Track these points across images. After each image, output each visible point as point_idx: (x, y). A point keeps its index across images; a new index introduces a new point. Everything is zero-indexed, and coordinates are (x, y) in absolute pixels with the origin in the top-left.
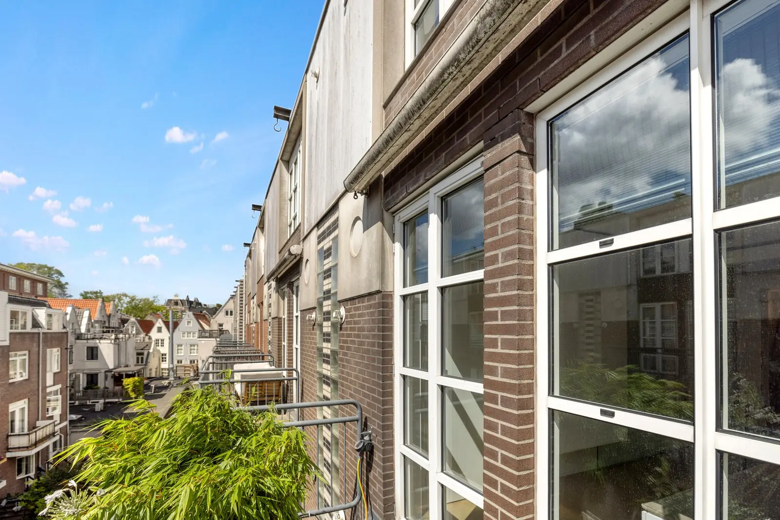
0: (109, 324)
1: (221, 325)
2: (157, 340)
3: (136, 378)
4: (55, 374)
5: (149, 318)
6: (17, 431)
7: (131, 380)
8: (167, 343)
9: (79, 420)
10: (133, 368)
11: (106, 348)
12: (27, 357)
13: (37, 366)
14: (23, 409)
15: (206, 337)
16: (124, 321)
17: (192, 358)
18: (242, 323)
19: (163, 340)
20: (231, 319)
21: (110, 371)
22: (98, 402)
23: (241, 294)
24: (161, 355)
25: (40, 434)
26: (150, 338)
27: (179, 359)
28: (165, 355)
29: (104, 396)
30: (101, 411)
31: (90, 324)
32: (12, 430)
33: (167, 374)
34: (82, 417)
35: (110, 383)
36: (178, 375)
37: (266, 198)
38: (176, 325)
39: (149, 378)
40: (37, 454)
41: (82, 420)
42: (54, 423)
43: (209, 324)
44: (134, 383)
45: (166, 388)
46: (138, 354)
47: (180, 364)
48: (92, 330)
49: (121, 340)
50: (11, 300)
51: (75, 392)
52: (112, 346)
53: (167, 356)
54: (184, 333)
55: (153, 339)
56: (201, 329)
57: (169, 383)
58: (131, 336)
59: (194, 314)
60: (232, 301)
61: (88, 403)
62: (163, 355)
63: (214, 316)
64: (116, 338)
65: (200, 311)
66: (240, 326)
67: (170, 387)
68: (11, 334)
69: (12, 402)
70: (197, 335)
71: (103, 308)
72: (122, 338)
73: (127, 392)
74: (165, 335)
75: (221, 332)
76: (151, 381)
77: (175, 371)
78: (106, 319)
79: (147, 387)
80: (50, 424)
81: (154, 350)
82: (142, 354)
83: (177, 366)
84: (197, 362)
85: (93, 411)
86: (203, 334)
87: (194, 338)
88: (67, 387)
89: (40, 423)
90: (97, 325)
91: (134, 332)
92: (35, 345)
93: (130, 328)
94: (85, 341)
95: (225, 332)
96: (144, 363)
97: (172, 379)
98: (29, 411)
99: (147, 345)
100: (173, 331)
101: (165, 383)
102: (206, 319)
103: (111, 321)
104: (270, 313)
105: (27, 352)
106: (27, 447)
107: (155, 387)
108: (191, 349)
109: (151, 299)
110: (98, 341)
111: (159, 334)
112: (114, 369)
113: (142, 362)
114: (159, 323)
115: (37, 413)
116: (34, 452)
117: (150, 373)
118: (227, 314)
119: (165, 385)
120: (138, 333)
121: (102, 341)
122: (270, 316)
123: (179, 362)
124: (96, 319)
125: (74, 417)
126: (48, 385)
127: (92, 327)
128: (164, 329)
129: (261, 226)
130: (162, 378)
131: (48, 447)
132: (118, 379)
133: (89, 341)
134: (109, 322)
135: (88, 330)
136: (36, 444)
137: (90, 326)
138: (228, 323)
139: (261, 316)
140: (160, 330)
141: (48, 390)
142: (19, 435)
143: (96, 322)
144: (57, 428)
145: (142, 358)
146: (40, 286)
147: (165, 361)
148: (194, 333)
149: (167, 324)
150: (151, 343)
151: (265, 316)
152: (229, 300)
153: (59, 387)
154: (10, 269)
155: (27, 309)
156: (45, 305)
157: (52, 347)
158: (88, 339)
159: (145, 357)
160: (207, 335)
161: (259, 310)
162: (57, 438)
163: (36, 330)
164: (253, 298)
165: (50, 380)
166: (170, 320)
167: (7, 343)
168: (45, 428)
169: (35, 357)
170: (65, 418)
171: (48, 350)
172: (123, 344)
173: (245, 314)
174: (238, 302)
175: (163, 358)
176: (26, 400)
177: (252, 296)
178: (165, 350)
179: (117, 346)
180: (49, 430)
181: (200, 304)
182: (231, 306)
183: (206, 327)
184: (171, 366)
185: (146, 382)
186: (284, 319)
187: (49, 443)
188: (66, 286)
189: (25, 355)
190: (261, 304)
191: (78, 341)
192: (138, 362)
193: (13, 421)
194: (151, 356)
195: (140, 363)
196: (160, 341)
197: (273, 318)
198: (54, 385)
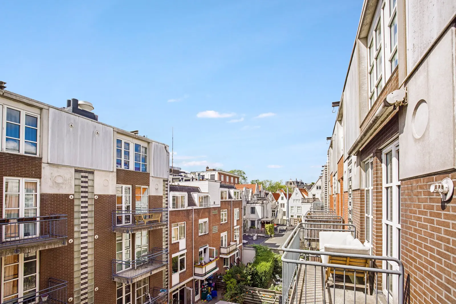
0: (260, 196)
1: (314, 195)
2: (281, 204)
3: (271, 225)
4: (237, 220)
5: (278, 192)
6: (223, 246)
7: (268, 225)
8: (286, 205)
9: (247, 243)
10: (270, 219)
11: (258, 208)
12: (227, 212)
13: (230, 216)
14: (226, 236)
15: (306, 203)
16: (267, 194)
17: (299, 215)
18: (327, 194)
19: (284, 204)
20: (320, 191)
21: (259, 220)
22: (255, 235)
23: (326, 175)
24: (283, 212)
25: (231, 248)
26: (278, 203)
27: (292, 214)
28: (285, 212)
29: (257, 233)
30: (256, 240)
31: (253, 196)
32: (222, 246)
33: (286, 223)
34: (248, 242)
35: (260, 226)
36: (291, 224)
37: (343, 91)
38: (290, 195)
39: (277, 224)
40: (231, 257)
41: (248, 243)
42: (236, 244)
43: (307, 195)
44: (269, 227)
45: (284, 231)
46: (273, 211)
47: (292, 218)
48: (253, 199)
49: (264, 204)
50: (221, 186)
51: (246, 229)
52: (260, 207)
53: (286, 213)
54: (294, 200)
55: (280, 203)
56: (303, 198)
57: (287, 228)
58: (269, 202)
59: (299, 189)
60: (320, 180)
61: (251, 235)
62: (284, 212)
63: (310, 190)
64: (263, 203)
65: (303, 187)
66: (325, 196)
67: (287, 230)
68: (221, 201)
69: (222, 232)
70: (301, 201)
71: (258, 187)
72: (265, 203)
73: (267, 231)
74: (285, 201)
75: (314, 199)
76: (278, 226)
77: (289, 221)
78: (259, 193)
79: (276, 229)
80: (235, 244)
81: (280, 209)
82: (274, 211)
83: (290, 219)
84: (301, 217)
85: (252, 239)
86: (304, 201)
87: (299, 204)
88: (242, 227)
89: (232, 243)
90: (255, 196)
91: (271, 200)
92: (230, 207)
93: (269, 197)
94: (250, 204)
95: (316, 200)
96: (275, 216)
97: (288, 225)
98: (228, 237)
99: (277, 207)
100: (289, 199)
101: (285, 228)
102: (306, 192)
103: (261, 194)
104: (350, 186)
105: (227, 210)
106: (226, 254)
107: (279, 230)
108: (298, 209)
109: (279, 182)
110: (255, 204)
111: (282, 201)
112: (261, 219)
113: (274, 216)
114: (282, 195)
115: (231, 239)
116: (228, 256)
117: (278, 222)
118: (317, 188)
119: (284, 229)
120: (272, 200)
121: (256, 205)
122: (350, 188)
123: (292, 216)
124: (255, 194)
125: (245, 241)
126: (235, 225)
127: (253, 197)
128: (284, 198)
129: (340, 118)
130: (283, 225)
131: (235, 254)
132: (263, 224)
133: (252, 204)
134: (260, 195)
135: (252, 199)
136: (229, 253)
137: (252, 197)
138: (318, 194)
139: (342, 189)
140: (282, 199)
141: (235, 228)
142: (224, 248)
143: (255, 195)
144: (238, 246)
145: (274, 213)
146: (236, 179)
147: (285, 215)
148: (299, 200)
149: (285, 195)
150: (278, 205)
151: (345, 188)
152: (319, 179)
153: (238, 227)
154: (227, 173)
155: (227, 190)
156: (233, 188)
157: (236, 208)
158: (251, 203)
159: (276, 213)
160: (306, 201)
161: (339, 184)
162: (237, 251)
163: (230, 200)
164: (334, 175)
165: (235, 224)
166: (287, 193)
167: (220, 206)
168: (233, 246)
169: (229, 212)
170: (241, 242)
171: (235, 209)
172: (265, 206)
173: (329, 187)
174: (324, 180)
175: (284, 214)
176: (227, 232)
177: (333, 174)
178: (285, 209)
179: (263, 207)
180: (234, 247)
181: (303, 183)
182: (319, 184)
183: (306, 197)
184: (288, 219)
185: (275, 226)
186: (368, 191)
187: (235, 253)
188: (246, 179)
189: (226, 211)
190: (341, 180)
191: (247, 204)
192: (272, 216)
193: (222, 241)
194: (278, 212)
195: (273, 216)
196: (283, 204)
197: (353, 190)
198: (237, 226)
